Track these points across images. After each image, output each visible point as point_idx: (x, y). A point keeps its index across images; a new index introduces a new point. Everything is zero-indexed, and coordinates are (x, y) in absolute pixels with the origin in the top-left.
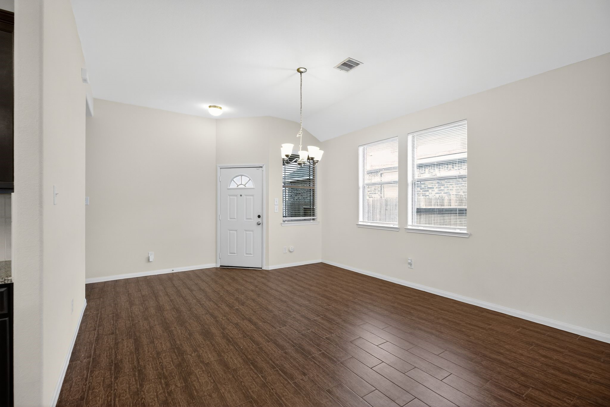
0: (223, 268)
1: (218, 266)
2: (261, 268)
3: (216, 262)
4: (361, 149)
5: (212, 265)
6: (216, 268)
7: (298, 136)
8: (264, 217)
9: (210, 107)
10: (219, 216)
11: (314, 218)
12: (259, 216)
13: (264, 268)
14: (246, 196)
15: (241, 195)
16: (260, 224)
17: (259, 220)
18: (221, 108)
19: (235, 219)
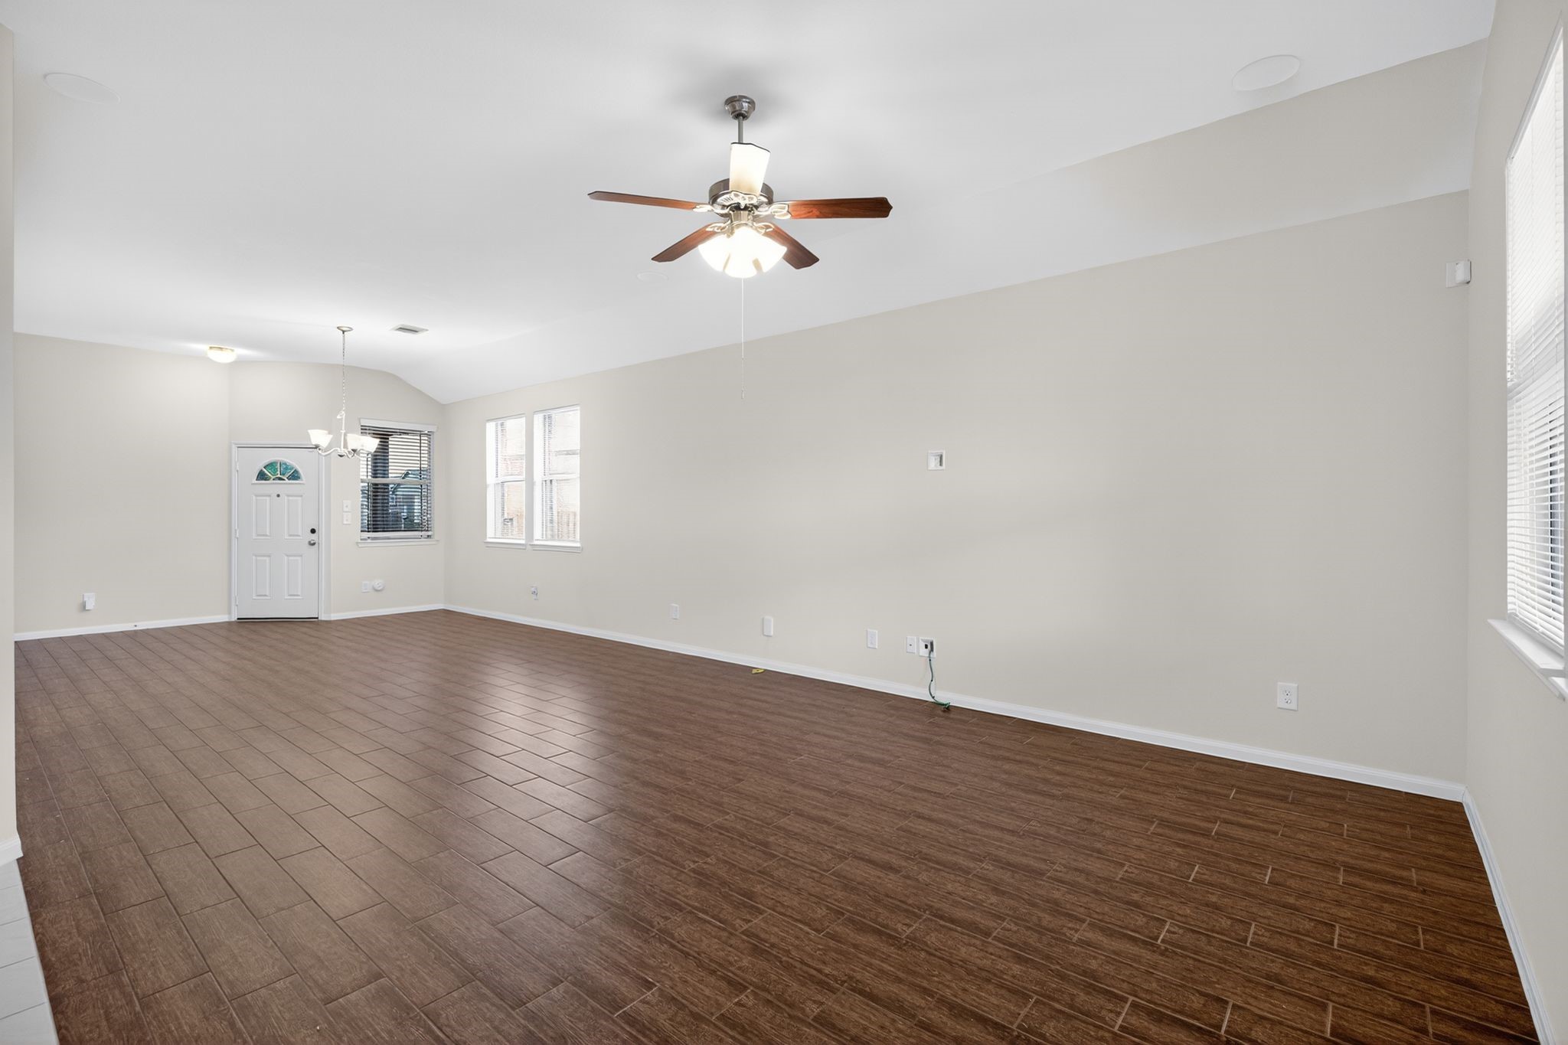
0: (242, 621)
1: (234, 618)
2: (317, 618)
3: (230, 613)
4: (491, 427)
5: (222, 618)
6: (230, 623)
7: (339, 417)
8: (322, 531)
9: (211, 348)
10: (236, 530)
11: (429, 533)
12: (313, 531)
13: (323, 617)
14: (288, 496)
15: (278, 496)
16: (314, 544)
17: (314, 537)
18: (233, 350)
19: (267, 535)
